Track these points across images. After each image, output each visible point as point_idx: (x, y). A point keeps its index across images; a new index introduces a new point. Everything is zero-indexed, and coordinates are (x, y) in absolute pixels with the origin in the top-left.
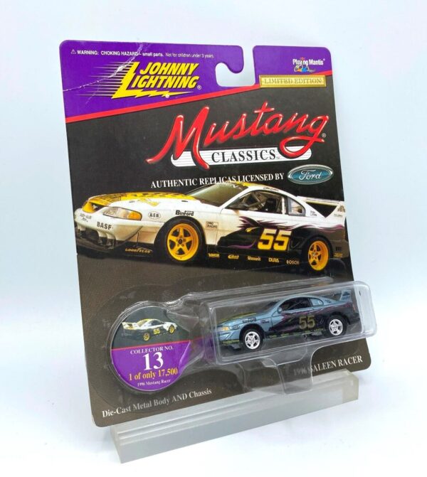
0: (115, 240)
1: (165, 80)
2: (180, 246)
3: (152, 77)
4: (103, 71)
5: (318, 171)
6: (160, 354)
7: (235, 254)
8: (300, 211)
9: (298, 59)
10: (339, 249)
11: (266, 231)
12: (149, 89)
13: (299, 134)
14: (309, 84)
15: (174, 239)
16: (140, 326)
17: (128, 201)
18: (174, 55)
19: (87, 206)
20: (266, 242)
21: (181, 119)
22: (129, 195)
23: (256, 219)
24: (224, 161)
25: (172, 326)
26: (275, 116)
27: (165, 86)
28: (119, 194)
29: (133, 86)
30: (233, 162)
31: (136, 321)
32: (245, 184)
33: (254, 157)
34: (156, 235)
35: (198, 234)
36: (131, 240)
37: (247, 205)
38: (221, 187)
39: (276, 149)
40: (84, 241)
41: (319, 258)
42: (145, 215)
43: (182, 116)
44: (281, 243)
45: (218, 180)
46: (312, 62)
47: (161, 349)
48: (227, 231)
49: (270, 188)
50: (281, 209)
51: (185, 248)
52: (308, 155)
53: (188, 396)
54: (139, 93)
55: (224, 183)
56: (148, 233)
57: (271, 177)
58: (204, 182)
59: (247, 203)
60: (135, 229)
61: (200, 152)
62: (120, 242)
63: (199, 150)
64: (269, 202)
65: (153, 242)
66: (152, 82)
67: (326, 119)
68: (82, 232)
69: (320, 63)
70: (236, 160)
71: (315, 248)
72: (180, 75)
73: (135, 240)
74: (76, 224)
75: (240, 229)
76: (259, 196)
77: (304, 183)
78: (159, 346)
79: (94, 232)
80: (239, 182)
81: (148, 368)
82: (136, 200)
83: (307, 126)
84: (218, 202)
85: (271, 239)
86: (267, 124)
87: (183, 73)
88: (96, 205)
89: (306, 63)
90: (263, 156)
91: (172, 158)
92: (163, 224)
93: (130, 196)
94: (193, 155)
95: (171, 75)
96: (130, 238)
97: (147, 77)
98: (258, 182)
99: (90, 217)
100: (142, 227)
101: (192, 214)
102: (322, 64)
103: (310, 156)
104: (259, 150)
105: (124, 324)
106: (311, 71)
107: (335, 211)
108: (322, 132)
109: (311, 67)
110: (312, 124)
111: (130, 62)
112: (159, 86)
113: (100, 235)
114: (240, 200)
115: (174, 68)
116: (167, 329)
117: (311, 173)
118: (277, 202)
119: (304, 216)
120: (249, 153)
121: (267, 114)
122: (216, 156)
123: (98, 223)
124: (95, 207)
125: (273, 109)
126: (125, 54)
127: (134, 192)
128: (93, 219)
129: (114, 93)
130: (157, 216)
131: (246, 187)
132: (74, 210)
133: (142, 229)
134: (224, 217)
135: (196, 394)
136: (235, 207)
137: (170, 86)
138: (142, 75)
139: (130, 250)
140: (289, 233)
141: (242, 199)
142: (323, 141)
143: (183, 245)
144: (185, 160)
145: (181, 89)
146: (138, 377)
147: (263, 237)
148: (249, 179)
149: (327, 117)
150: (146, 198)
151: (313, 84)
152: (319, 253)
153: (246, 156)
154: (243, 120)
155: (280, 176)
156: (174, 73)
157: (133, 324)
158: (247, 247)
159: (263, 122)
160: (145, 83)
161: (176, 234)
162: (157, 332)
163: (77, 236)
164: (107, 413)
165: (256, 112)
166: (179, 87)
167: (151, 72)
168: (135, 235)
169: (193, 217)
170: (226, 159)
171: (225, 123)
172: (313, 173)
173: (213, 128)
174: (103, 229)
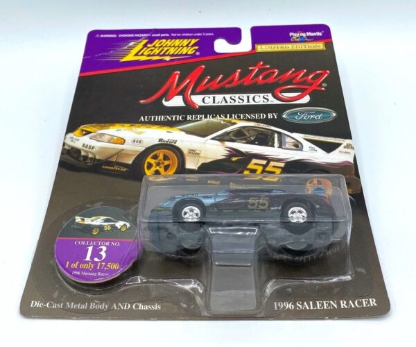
0: (95, 159)
1: (168, 50)
2: (158, 168)
3: (157, 48)
4: (117, 45)
5: (318, 113)
6: (104, 248)
7: (216, 180)
8: (296, 146)
11: (254, 161)
12: (153, 55)
13: (296, 84)
14: (307, 49)
15: (153, 161)
16: (92, 221)
17: (116, 129)
18: (179, 35)
19: (78, 132)
20: (253, 171)
21: (177, 74)
23: (243, 150)
25: (125, 225)
26: (270, 71)
27: (167, 54)
28: (108, 124)
29: (140, 54)
31: (90, 217)
32: (233, 121)
33: (246, 100)
34: (134, 157)
35: (178, 158)
36: (110, 160)
37: (234, 138)
38: (208, 123)
39: (270, 95)
40: (68, 157)
42: (128, 141)
43: (179, 72)
44: (271, 173)
45: (206, 117)
47: (107, 244)
48: (210, 158)
49: (262, 125)
50: (274, 143)
51: (162, 170)
52: (306, 99)
53: (131, 306)
55: (211, 119)
56: (128, 155)
58: (192, 118)
59: (235, 136)
60: (116, 151)
62: (99, 160)
63: (191, 95)
64: (259, 136)
65: (130, 162)
66: (157, 51)
67: (326, 73)
68: (68, 150)
69: (319, 34)
71: (315, 181)
72: (181, 46)
73: (114, 159)
74: (64, 144)
75: (224, 157)
77: (302, 122)
78: (106, 241)
79: (78, 151)
80: (228, 119)
81: (88, 258)
82: (122, 129)
83: (305, 78)
84: (203, 134)
85: (260, 169)
86: (261, 77)
87: (185, 45)
88: (86, 131)
89: (304, 35)
90: (256, 100)
91: (164, 100)
92: (144, 149)
93: (118, 126)
94: (184, 98)
95: (173, 46)
96: (109, 158)
97: (153, 48)
98: (248, 120)
99: (78, 140)
100: (123, 150)
101: (175, 142)
102: (321, 35)
104: (251, 96)
105: (77, 218)
107: (341, 148)
108: (323, 82)
110: (311, 76)
111: (140, 40)
112: (161, 54)
113: (83, 153)
114: (228, 134)
115: (177, 42)
116: (119, 228)
117: (309, 114)
118: (269, 137)
119: (302, 150)
121: (262, 70)
122: (206, 99)
123: (84, 145)
124: (84, 132)
125: (268, 66)
126: (137, 35)
127: (123, 123)
128: (80, 141)
129: (122, 58)
130: (140, 142)
131: (235, 124)
132: (67, 133)
133: (123, 152)
134: (208, 146)
135: (141, 307)
136: (221, 139)
137: (171, 53)
138: (149, 48)
139: (106, 167)
140: (282, 165)
141: (230, 132)
142: (323, 89)
143: (161, 167)
145: (181, 55)
146: (75, 265)
147: (251, 166)
148: (239, 117)
149: (328, 71)
150: (133, 128)
153: (237, 100)
154: (237, 74)
155: (273, 115)
156: (176, 45)
157: (86, 219)
159: (257, 76)
160: (150, 52)
161: (155, 157)
162: (107, 228)
163: (62, 153)
164: (36, 304)
165: (250, 68)
166: (179, 53)
167: (157, 45)
168: (114, 155)
169: (176, 145)
170: (216, 101)
171: (219, 76)
172: (312, 114)
173: (207, 80)
174: (87, 149)
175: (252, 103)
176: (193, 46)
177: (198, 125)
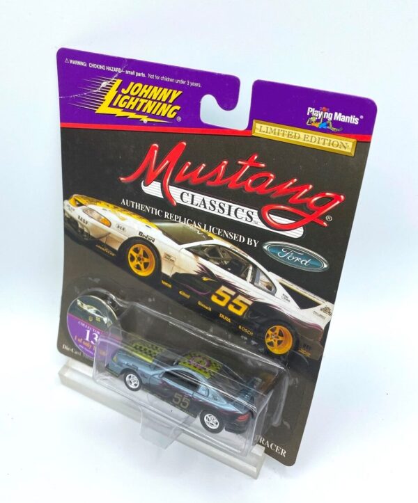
0: (90, 235)
1: (145, 104)
2: (139, 263)
3: (133, 98)
4: (90, 84)
5: (307, 256)
6: (97, 336)
7: (187, 293)
8: (269, 288)
9: (317, 109)
10: (307, 347)
11: (223, 288)
12: (128, 110)
13: (291, 206)
14: (326, 146)
15: (135, 254)
16: (88, 308)
17: (102, 208)
18: (158, 78)
19: (72, 200)
20: (221, 298)
21: (155, 148)
22: (103, 203)
23: (215, 273)
24: (192, 203)
25: (110, 322)
26: (264, 174)
27: (144, 110)
28: (95, 200)
29: (115, 104)
30: (202, 208)
31: (87, 304)
32: (210, 235)
33: (227, 211)
34: (120, 244)
35: (156, 259)
36: (101, 240)
37: (208, 255)
38: (184, 228)
39: (256, 212)
40: (69, 225)
41: (279, 343)
42: (114, 224)
43: (156, 145)
44: (238, 307)
45: (183, 220)
46: (339, 117)
48: (183, 269)
49: (239, 250)
50: (246, 275)
51: (142, 266)
52: (298, 233)
54: (119, 113)
55: (188, 225)
56: (114, 240)
57: (242, 239)
58: (169, 216)
59: (209, 254)
60: (105, 233)
61: (170, 187)
62: (93, 238)
63: (169, 184)
64: (233, 262)
65: (117, 249)
66: (132, 103)
67: (339, 199)
68: (68, 218)
69: (354, 120)
70: (205, 207)
71: (277, 331)
72: (160, 101)
73: (104, 240)
74: (64, 211)
75: (196, 273)
76: (223, 252)
77: (283, 262)
78: (98, 330)
79: (76, 222)
80: (204, 230)
81: (87, 339)
82: (108, 209)
83: (307, 199)
84: (179, 240)
85: (228, 298)
86: (250, 181)
87: (164, 100)
89: (329, 116)
90: (238, 214)
92: (127, 238)
93: (103, 205)
94: (162, 187)
95: (151, 99)
96: (100, 238)
97: (128, 97)
98: (225, 238)
99: (74, 210)
100: (110, 233)
101: (153, 241)
102: (357, 123)
103: (300, 236)
104: (234, 206)
105: (78, 301)
106: (334, 129)
107: (317, 309)
108: (328, 213)
109: (336, 123)
110: (316, 199)
111: (113, 79)
112: (138, 109)
113: (80, 226)
114: (202, 248)
115: (155, 92)
116: (106, 322)
117: (296, 255)
118: (243, 267)
119: (273, 294)
120: (222, 205)
121: (254, 169)
122: (185, 195)
123: (79, 217)
124: (77, 203)
125: (263, 165)
126: (109, 69)
127: (108, 202)
128: (77, 213)
129: (97, 108)
130: (123, 229)
131: (210, 238)
132: (64, 199)
133: (110, 235)
134: (183, 256)
136: (196, 252)
137: (149, 111)
138: (124, 95)
139: (99, 247)
140: (250, 303)
141: (205, 247)
142: (325, 224)
143: (141, 263)
144: (154, 189)
145: (159, 117)
146: (80, 340)
147: (219, 292)
148: (216, 231)
149: (342, 197)
150: (116, 211)
151: (331, 147)
152: (281, 339)
153: (217, 208)
154: (223, 167)
155: (253, 242)
156: (154, 98)
157: (84, 304)
158: (200, 293)
159: (245, 178)
160: (125, 103)
161: (137, 251)
162: (98, 320)
163: (65, 221)
164: (65, 347)
165: (240, 162)
166: (158, 114)
167: (132, 93)
168: (103, 237)
169: (154, 243)
170: (195, 202)
171: (201, 165)
172: (299, 256)
173: (187, 167)
174: (82, 223)
175: (233, 217)
176: (174, 104)
177: (174, 228)
